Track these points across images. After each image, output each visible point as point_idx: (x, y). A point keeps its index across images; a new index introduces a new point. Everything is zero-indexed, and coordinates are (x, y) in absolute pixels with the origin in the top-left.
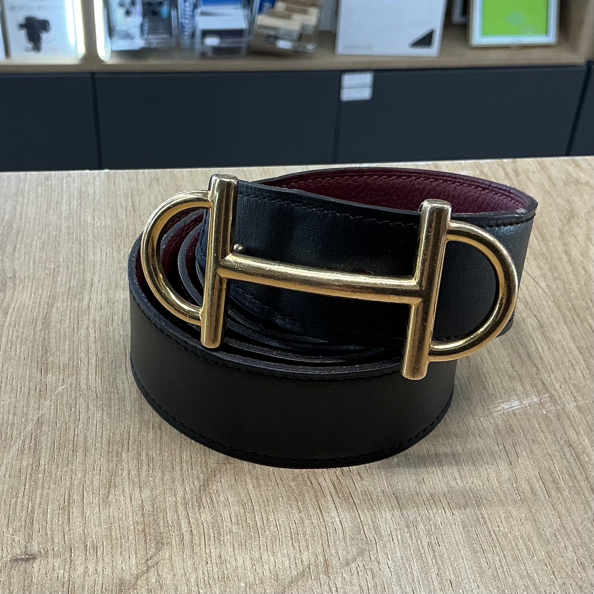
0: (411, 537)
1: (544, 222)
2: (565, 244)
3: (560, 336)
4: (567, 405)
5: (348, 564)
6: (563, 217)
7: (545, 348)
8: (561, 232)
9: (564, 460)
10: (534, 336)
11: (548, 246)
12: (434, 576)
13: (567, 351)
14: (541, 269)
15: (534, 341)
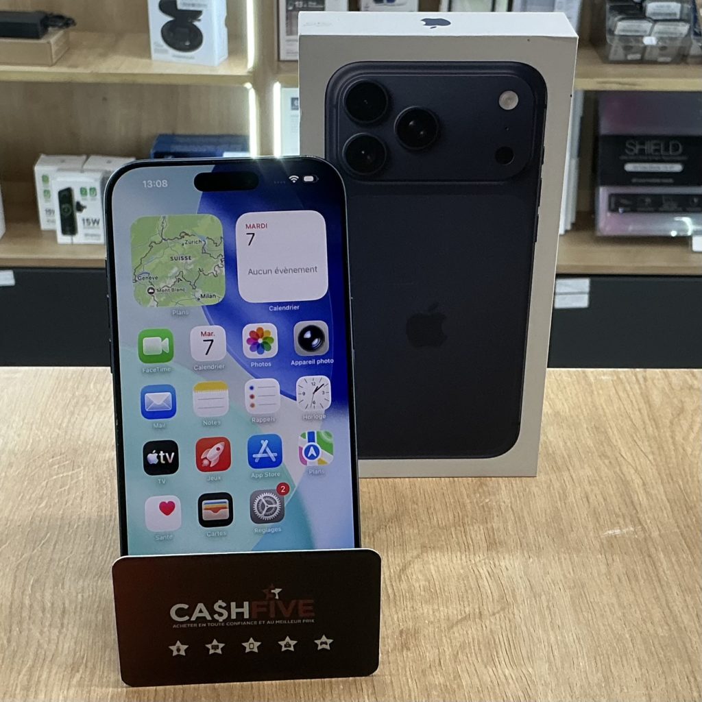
0: (536, 602)
1: (660, 415)
2: (673, 432)
3: (656, 492)
4: (653, 533)
5: (494, 614)
6: (674, 413)
7: (645, 499)
8: (671, 423)
9: (644, 565)
10: (638, 491)
11: (659, 431)
12: (549, 623)
13: (660, 500)
14: (651, 447)
15: (638, 494)
